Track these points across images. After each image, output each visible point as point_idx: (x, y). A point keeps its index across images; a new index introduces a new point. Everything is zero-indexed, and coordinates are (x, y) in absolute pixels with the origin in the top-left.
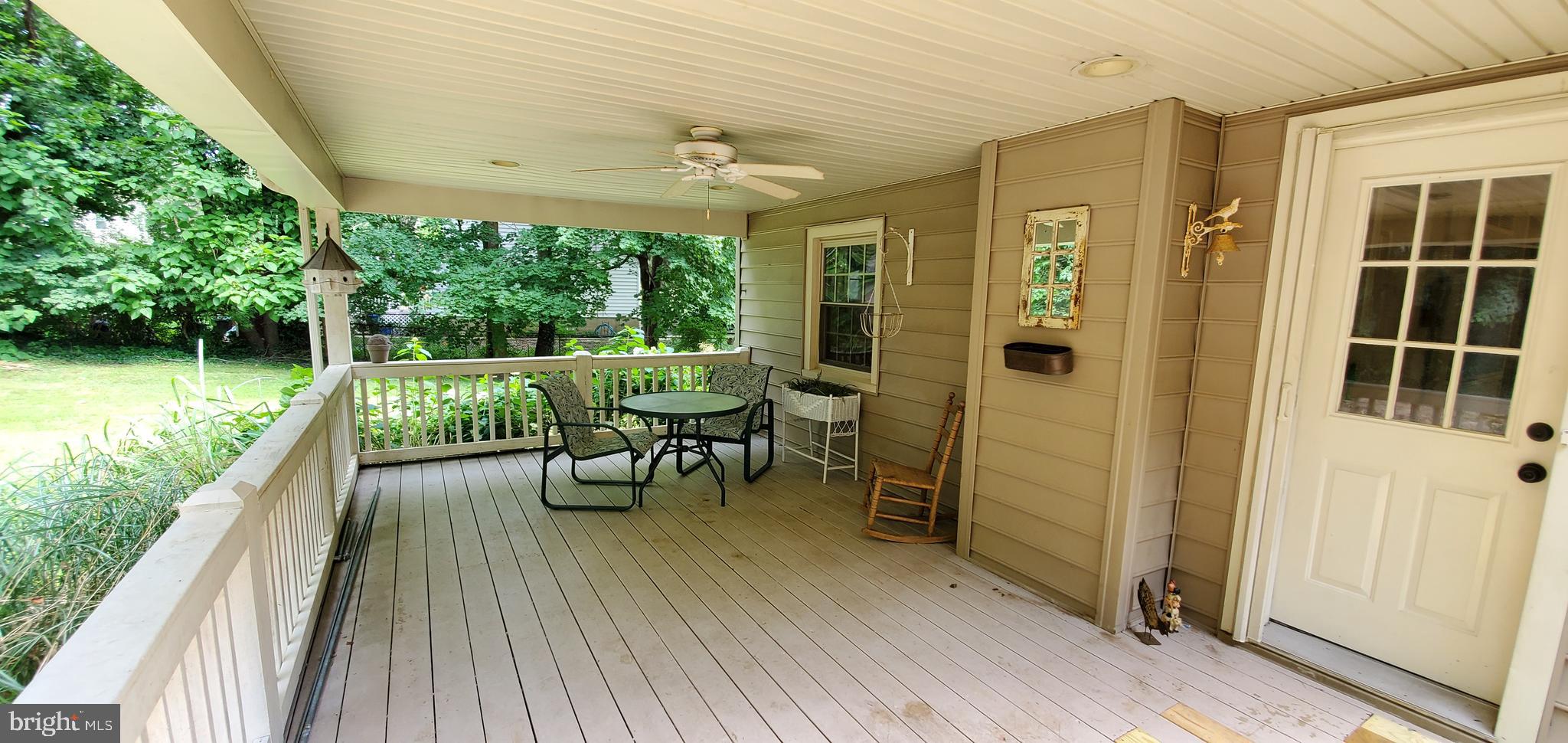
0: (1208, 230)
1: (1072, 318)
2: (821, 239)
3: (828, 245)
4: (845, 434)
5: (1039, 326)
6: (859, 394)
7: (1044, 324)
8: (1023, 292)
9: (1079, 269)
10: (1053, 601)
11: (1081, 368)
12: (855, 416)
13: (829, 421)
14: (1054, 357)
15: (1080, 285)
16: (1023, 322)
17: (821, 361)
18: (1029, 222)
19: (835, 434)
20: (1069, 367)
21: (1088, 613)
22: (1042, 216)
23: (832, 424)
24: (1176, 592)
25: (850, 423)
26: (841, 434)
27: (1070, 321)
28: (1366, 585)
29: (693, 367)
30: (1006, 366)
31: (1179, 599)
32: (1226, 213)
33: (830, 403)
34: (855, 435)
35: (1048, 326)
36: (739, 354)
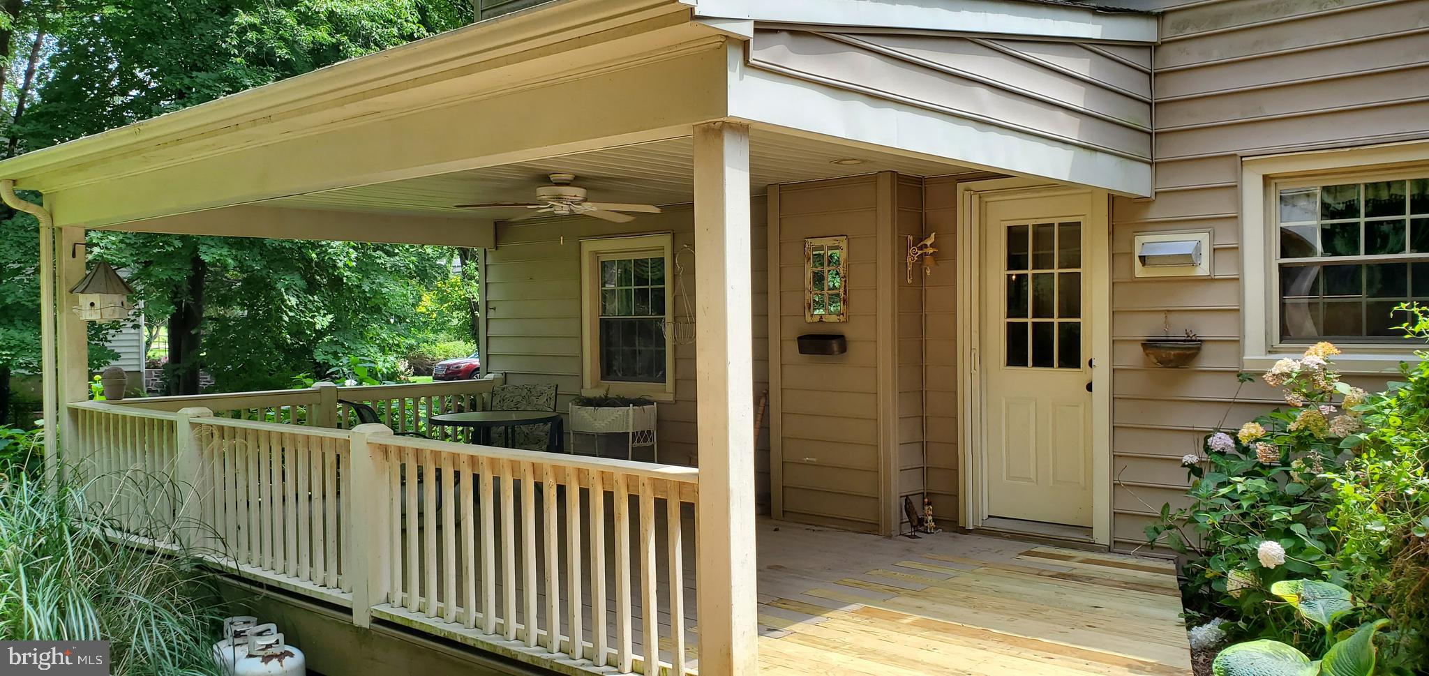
0: (920, 252)
1: (843, 314)
2: (597, 253)
3: (604, 258)
4: (645, 444)
5: (821, 321)
6: (655, 403)
7: (824, 320)
8: (807, 298)
9: (843, 280)
10: (849, 529)
11: (852, 348)
12: (652, 425)
13: (631, 431)
14: (834, 341)
15: (845, 291)
16: (808, 319)
17: (603, 378)
18: (807, 246)
19: (636, 445)
20: (843, 349)
21: (873, 527)
22: (817, 242)
23: (633, 433)
24: (929, 504)
25: (649, 432)
26: (642, 444)
27: (841, 316)
28: (1033, 476)
29: (442, 397)
30: (801, 352)
31: (931, 508)
32: (928, 242)
33: (631, 412)
34: (653, 445)
35: (826, 321)
36: (492, 381)
